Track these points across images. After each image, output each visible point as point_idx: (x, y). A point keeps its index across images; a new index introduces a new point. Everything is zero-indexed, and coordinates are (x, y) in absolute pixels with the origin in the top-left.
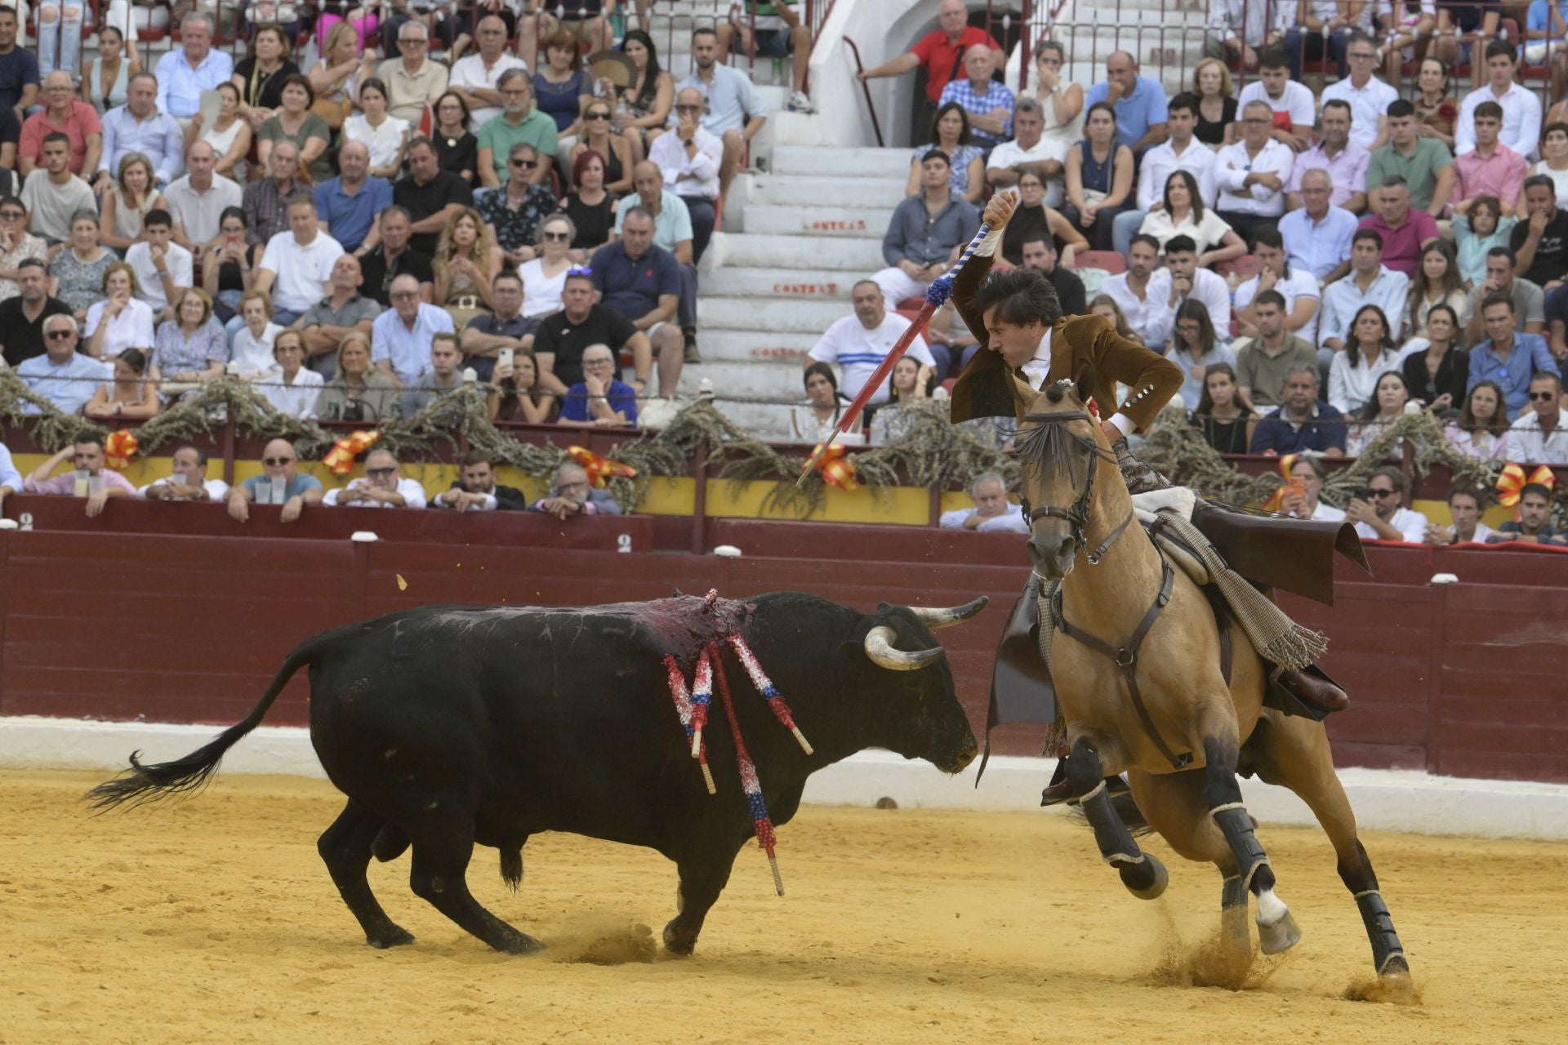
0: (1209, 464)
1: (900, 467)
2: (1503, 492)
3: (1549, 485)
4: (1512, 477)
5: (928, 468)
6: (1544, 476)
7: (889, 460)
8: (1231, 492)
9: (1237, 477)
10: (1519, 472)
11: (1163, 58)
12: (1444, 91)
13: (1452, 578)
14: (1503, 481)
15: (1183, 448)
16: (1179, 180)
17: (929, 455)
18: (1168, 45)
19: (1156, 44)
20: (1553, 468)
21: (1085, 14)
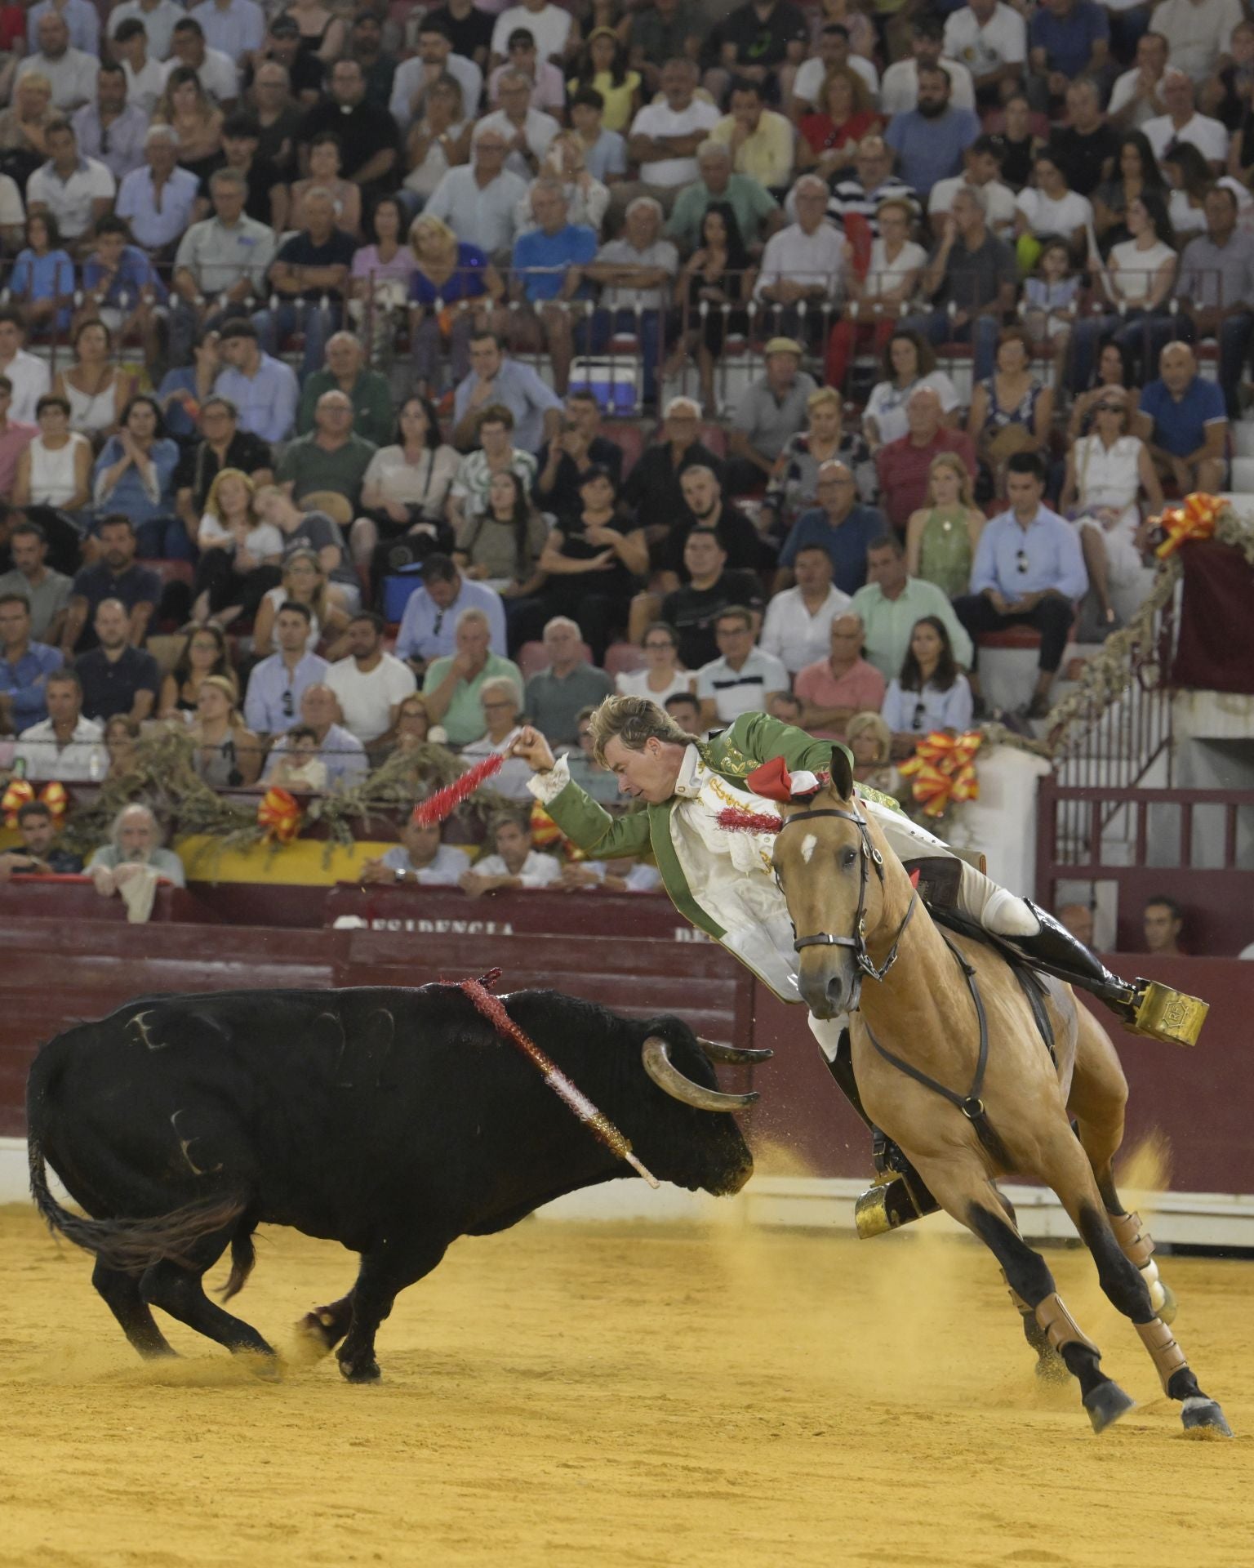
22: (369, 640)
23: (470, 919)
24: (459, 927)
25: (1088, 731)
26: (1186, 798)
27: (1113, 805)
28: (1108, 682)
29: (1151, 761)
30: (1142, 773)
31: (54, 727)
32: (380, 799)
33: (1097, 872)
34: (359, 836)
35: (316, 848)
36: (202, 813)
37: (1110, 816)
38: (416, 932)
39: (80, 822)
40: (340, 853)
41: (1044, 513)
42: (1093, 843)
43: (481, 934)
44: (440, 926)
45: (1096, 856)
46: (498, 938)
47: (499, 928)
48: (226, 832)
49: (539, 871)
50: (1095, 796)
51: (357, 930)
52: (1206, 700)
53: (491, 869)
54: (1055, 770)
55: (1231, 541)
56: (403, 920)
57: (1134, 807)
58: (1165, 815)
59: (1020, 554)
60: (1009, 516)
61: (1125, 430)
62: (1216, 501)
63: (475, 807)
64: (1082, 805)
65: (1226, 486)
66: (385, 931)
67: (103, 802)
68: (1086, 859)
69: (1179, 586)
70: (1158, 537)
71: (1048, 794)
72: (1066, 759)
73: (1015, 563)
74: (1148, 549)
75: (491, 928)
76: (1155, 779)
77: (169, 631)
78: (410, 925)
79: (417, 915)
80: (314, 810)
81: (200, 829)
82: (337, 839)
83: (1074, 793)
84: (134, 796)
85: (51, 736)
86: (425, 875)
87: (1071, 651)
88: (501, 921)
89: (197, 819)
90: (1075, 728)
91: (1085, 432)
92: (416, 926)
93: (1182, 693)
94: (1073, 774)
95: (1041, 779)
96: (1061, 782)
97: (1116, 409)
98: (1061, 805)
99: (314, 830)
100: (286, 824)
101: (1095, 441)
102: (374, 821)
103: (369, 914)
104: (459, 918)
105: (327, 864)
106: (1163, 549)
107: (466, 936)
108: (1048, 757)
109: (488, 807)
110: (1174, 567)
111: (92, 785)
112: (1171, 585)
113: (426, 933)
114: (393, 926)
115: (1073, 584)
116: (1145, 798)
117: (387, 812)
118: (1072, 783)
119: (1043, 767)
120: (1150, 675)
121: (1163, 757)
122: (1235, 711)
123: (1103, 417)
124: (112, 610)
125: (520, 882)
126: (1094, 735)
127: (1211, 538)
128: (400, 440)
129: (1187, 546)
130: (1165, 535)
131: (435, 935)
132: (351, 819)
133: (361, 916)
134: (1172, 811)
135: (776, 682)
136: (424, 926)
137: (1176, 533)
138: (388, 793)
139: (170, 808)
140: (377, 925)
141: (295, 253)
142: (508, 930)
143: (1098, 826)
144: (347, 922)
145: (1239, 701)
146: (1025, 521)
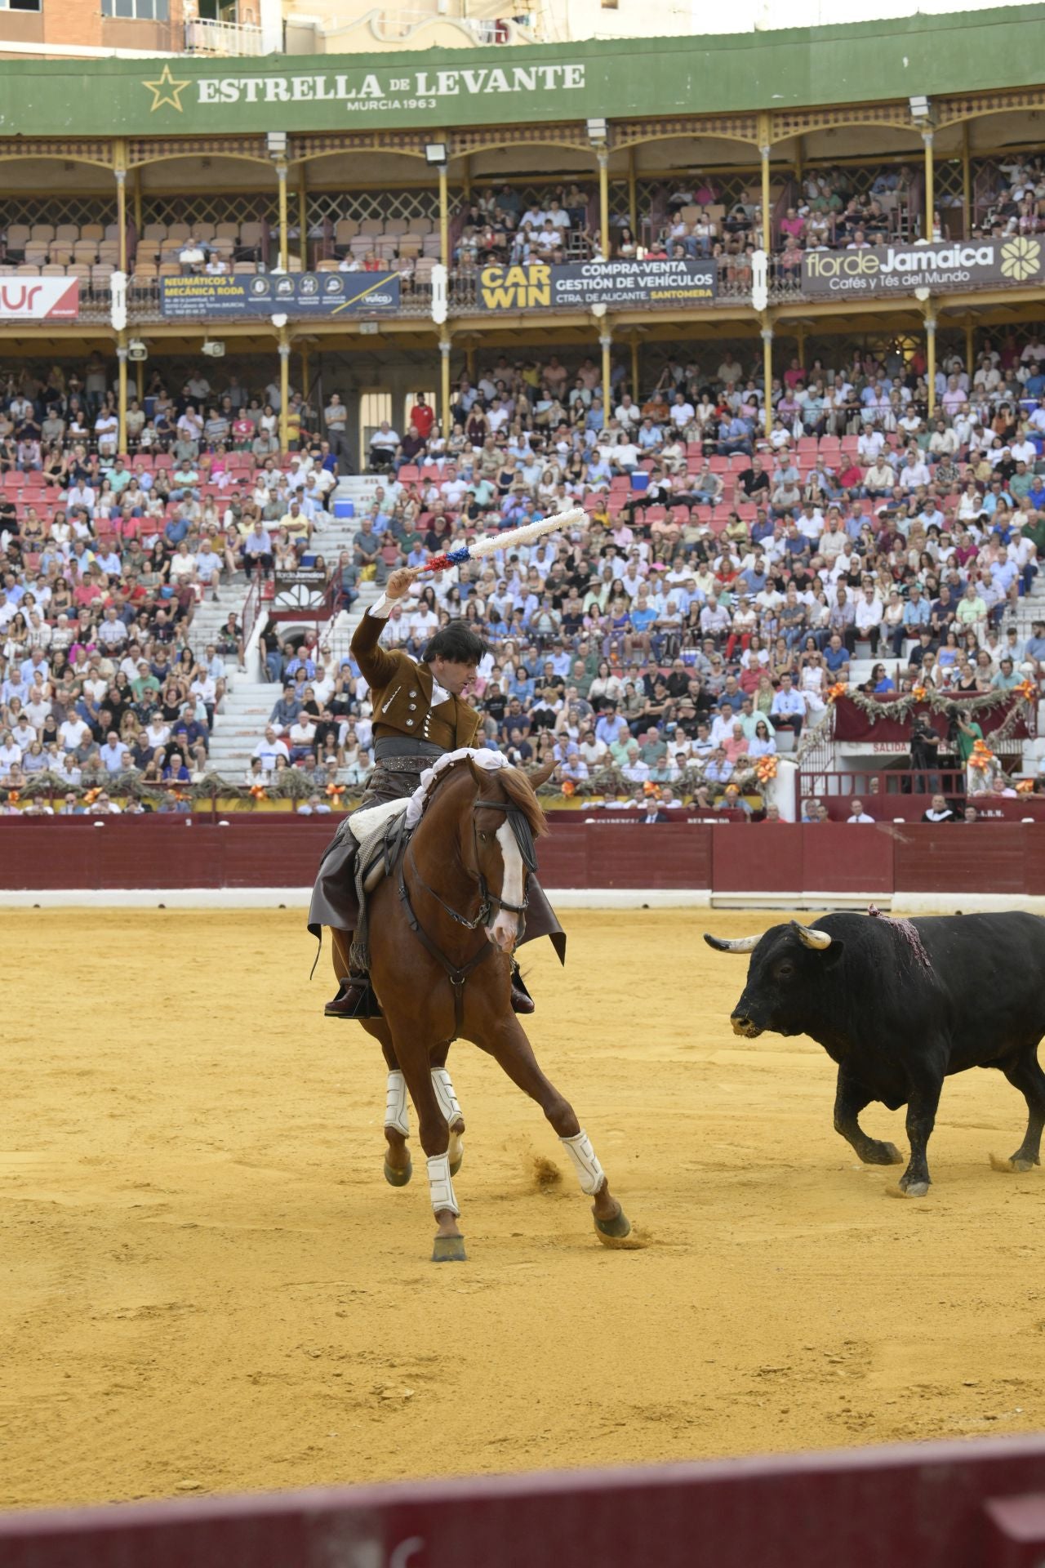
1: (282, 792)
5: (292, 792)
7: (278, 790)
17: (292, 788)
21: (338, 636)
23: (626, 819)
25: (809, 755)
26: (839, 775)
27: (818, 777)
28: (815, 740)
29: (828, 763)
30: (826, 768)
32: (598, 783)
34: (592, 794)
35: (579, 798)
36: (545, 789)
37: (817, 781)
38: (610, 823)
40: (587, 800)
41: (793, 690)
42: (812, 789)
48: (553, 795)
50: (812, 775)
51: (593, 823)
52: (845, 745)
53: (632, 803)
54: (800, 767)
55: (849, 696)
56: (606, 819)
57: (824, 777)
58: (833, 780)
59: (787, 703)
60: (784, 691)
61: (819, 664)
62: (845, 684)
63: (627, 785)
64: (809, 777)
65: (847, 680)
66: (601, 823)
69: (835, 711)
70: (828, 697)
71: (798, 775)
72: (803, 764)
73: (786, 705)
74: (825, 701)
76: (830, 769)
77: (533, 735)
79: (610, 818)
80: (578, 787)
81: (544, 794)
82: (585, 796)
83: (807, 774)
90: (805, 755)
91: (805, 665)
93: (838, 743)
94: (806, 768)
95: (796, 770)
96: (802, 771)
97: (815, 659)
98: (802, 778)
99: (579, 793)
100: (570, 791)
101: (809, 668)
102: (595, 790)
103: (596, 818)
104: (623, 819)
105: (583, 804)
106: (830, 700)
108: (798, 763)
109: (631, 785)
110: (834, 705)
112: (833, 710)
115: (801, 711)
116: (827, 775)
117: (600, 787)
118: (805, 771)
119: (796, 766)
120: (827, 737)
121: (832, 762)
122: (854, 747)
123: (811, 661)
124: (515, 732)
126: (811, 756)
127: (844, 696)
128: (600, 676)
129: (837, 699)
130: (830, 696)
132: (590, 790)
133: (593, 819)
134: (836, 777)
135: (716, 745)
137: (834, 695)
138: (600, 782)
141: (566, 619)
143: (813, 783)
144: (589, 821)
145: (854, 744)
146: (787, 692)
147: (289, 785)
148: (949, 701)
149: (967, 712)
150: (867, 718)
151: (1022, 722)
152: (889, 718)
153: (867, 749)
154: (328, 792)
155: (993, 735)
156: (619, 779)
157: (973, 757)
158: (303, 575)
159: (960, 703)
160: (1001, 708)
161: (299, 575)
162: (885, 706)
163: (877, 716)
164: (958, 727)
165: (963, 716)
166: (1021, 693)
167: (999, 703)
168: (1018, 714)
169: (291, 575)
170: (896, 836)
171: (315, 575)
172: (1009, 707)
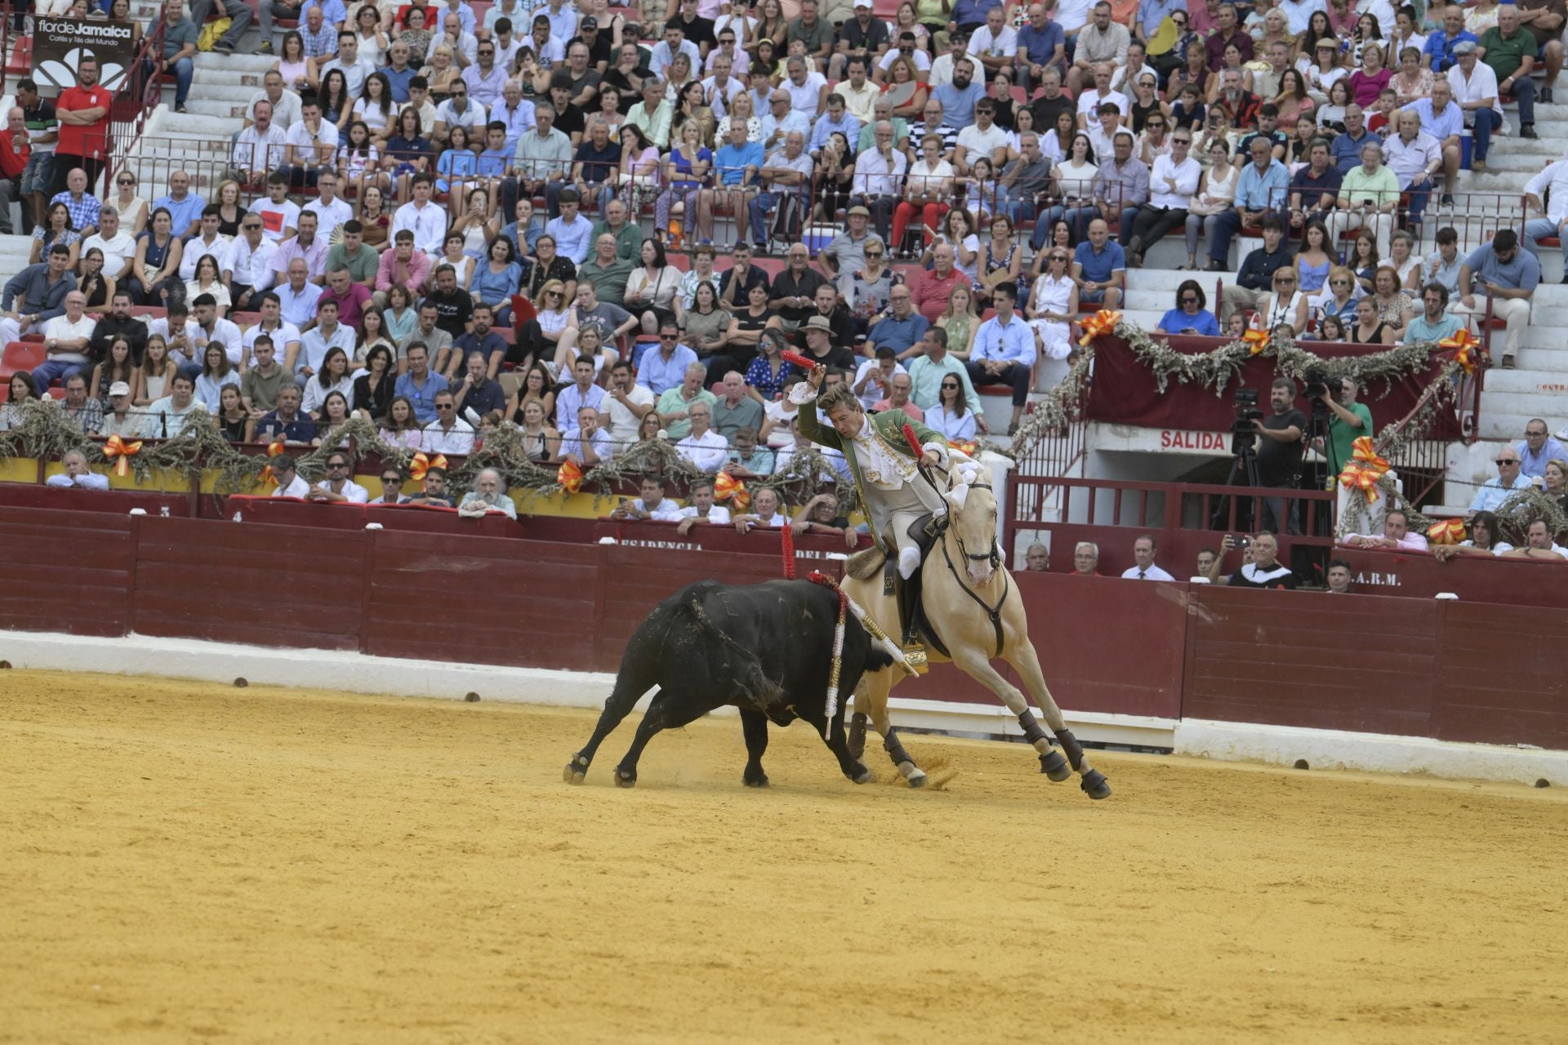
0: (222, 448)
1: (19, 445)
2: (414, 471)
3: (444, 467)
4: (420, 461)
5: (37, 446)
6: (441, 462)
7: (12, 440)
8: (236, 467)
9: (240, 457)
10: (424, 458)
11: (200, 182)
12: (382, 208)
13: (379, 526)
14: (414, 464)
15: (205, 437)
16: (207, 261)
17: (38, 438)
18: (202, 173)
19: (195, 173)
20: (447, 456)
21: (148, 151)
22: (626, 378)
23: (677, 542)
24: (671, 545)
25: (1037, 444)
26: (1092, 485)
27: (1050, 487)
28: (1050, 415)
29: (1072, 463)
30: (1066, 470)
31: (441, 423)
32: (628, 470)
33: (1039, 525)
34: (616, 491)
35: (590, 497)
36: (524, 474)
37: (1047, 494)
38: (646, 548)
39: (454, 478)
40: (604, 500)
42: (1038, 510)
43: (684, 551)
44: (660, 545)
45: (1039, 516)
46: (694, 552)
47: (694, 547)
48: (538, 486)
49: (719, 516)
50: (1040, 482)
51: (613, 545)
52: (1105, 429)
53: (690, 512)
54: (1017, 466)
55: (1122, 337)
56: (639, 540)
57: (1062, 488)
58: (1079, 495)
59: (1000, 341)
60: (996, 319)
61: (1067, 271)
62: (1117, 313)
63: (683, 476)
64: (1032, 486)
65: (1121, 305)
66: (629, 547)
67: (468, 467)
68: (1033, 518)
69: (1092, 362)
70: (1081, 334)
71: (1013, 479)
72: (1024, 460)
73: (998, 346)
75: (689, 546)
76: (1075, 473)
77: (510, 369)
78: (643, 543)
79: (647, 539)
80: (589, 476)
81: (523, 484)
82: (603, 492)
83: (1029, 480)
84: (487, 464)
85: (440, 428)
86: (655, 515)
87: (1030, 398)
88: (695, 542)
89: (522, 478)
90: (1029, 443)
91: (1041, 271)
92: (646, 544)
93: (1092, 426)
94: (1028, 469)
95: (1009, 471)
96: (1021, 473)
97: (1061, 259)
98: (1020, 486)
99: (589, 487)
100: (573, 482)
101: (1050, 278)
102: (623, 482)
103: (619, 536)
104: (672, 541)
105: (596, 508)
106: (1084, 341)
107: (675, 550)
108: (1014, 458)
109: (690, 477)
110: (1090, 352)
111: (463, 458)
112: (1088, 361)
113: (652, 548)
114: (633, 543)
116: (1068, 484)
117: (631, 477)
118: (1027, 474)
119: (1011, 464)
120: (1073, 412)
121: (1080, 459)
122: (1122, 435)
123: (1053, 264)
124: (477, 359)
125: (708, 522)
126: (1040, 446)
127: (1111, 334)
129: (1097, 340)
130: (1085, 331)
131: (657, 549)
132: (612, 482)
133: (615, 538)
134: (1086, 490)
136: (651, 544)
137: (1092, 330)
138: (632, 466)
139: (507, 471)
140: (624, 543)
142: (699, 548)
143: (1040, 499)
144: (607, 540)
145: (1125, 430)
146: (1005, 322)
147: (33, 430)
148: (1312, 359)
149: (1346, 382)
150: (1154, 381)
151: (1451, 407)
152: (1194, 384)
153: (1148, 441)
154: (108, 451)
155: (1391, 430)
156: (669, 464)
157: (1350, 469)
158: (90, 30)
159: (1332, 364)
160: (1410, 378)
161: (81, 29)
162: (1188, 359)
163: (1173, 377)
164: (1326, 409)
165: (1337, 390)
166: (1450, 353)
167: (1408, 368)
168: (1443, 393)
169: (67, 28)
170: (1192, 610)
171: (112, 32)
172: (1427, 378)
